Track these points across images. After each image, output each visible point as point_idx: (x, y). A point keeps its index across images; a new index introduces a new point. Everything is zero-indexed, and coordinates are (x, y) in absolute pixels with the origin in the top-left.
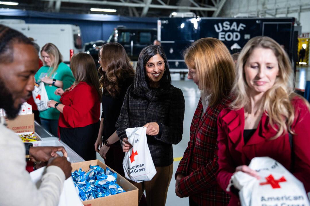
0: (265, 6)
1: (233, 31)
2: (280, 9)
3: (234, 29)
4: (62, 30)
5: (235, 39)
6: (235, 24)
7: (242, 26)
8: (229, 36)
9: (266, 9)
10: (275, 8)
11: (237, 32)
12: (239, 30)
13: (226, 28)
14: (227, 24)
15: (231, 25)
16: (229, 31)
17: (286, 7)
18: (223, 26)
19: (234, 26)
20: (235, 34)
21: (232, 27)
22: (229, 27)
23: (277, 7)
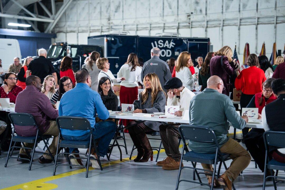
0: (111, 21)
1: (166, 48)
2: (128, 25)
3: (166, 47)
4: (10, 45)
5: (167, 56)
6: (167, 42)
7: (172, 44)
8: (163, 53)
9: (111, 25)
10: (122, 24)
11: (169, 49)
12: (170, 48)
13: (161, 45)
14: (161, 42)
15: (164, 43)
16: (163, 48)
17: (136, 24)
18: (158, 44)
19: (167, 44)
20: (167, 51)
21: (165, 45)
22: (162, 44)
23: (125, 23)
